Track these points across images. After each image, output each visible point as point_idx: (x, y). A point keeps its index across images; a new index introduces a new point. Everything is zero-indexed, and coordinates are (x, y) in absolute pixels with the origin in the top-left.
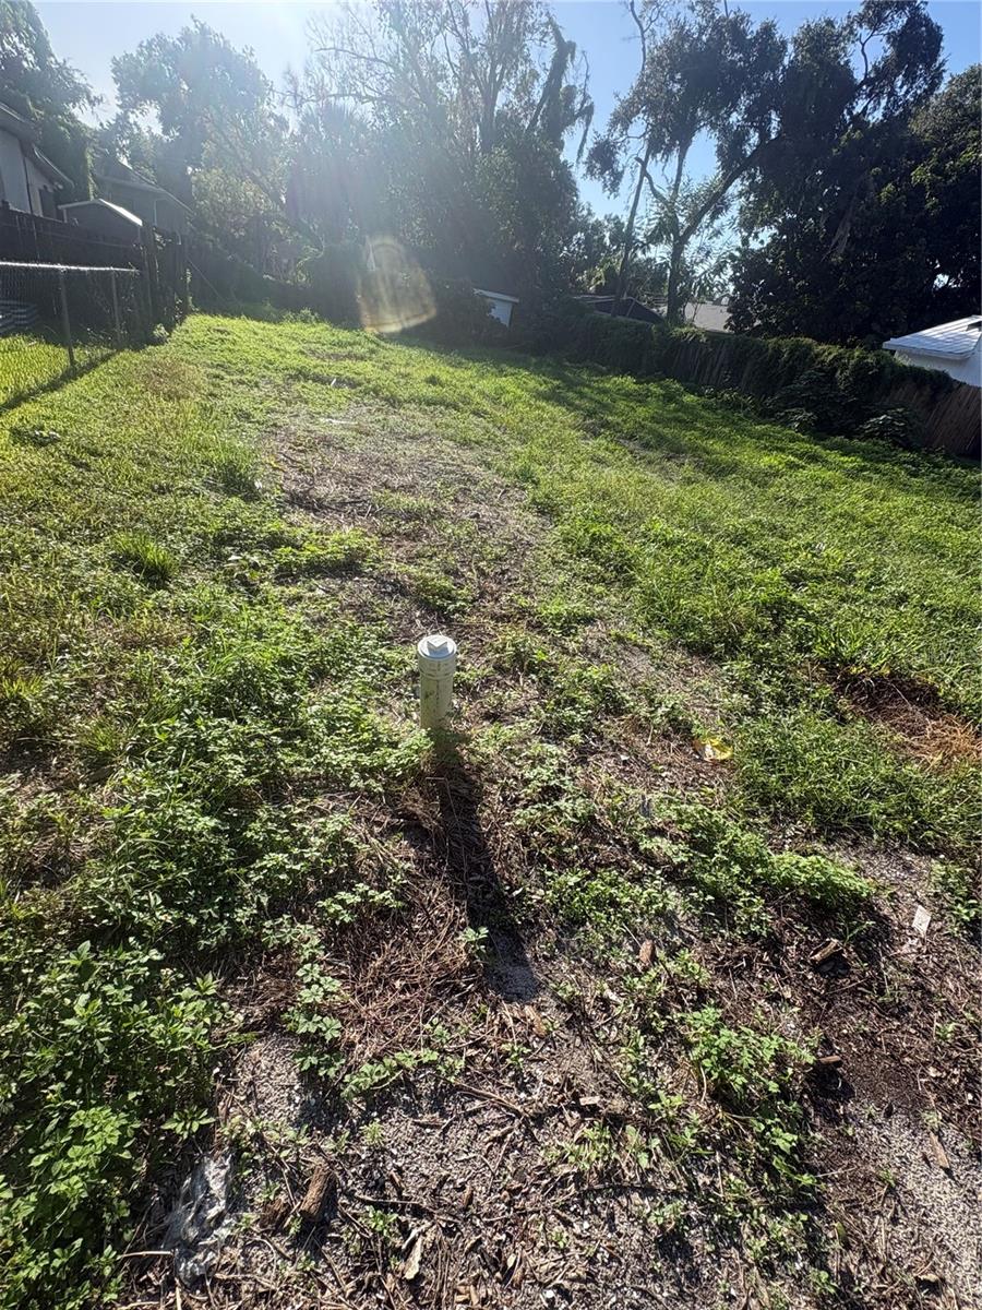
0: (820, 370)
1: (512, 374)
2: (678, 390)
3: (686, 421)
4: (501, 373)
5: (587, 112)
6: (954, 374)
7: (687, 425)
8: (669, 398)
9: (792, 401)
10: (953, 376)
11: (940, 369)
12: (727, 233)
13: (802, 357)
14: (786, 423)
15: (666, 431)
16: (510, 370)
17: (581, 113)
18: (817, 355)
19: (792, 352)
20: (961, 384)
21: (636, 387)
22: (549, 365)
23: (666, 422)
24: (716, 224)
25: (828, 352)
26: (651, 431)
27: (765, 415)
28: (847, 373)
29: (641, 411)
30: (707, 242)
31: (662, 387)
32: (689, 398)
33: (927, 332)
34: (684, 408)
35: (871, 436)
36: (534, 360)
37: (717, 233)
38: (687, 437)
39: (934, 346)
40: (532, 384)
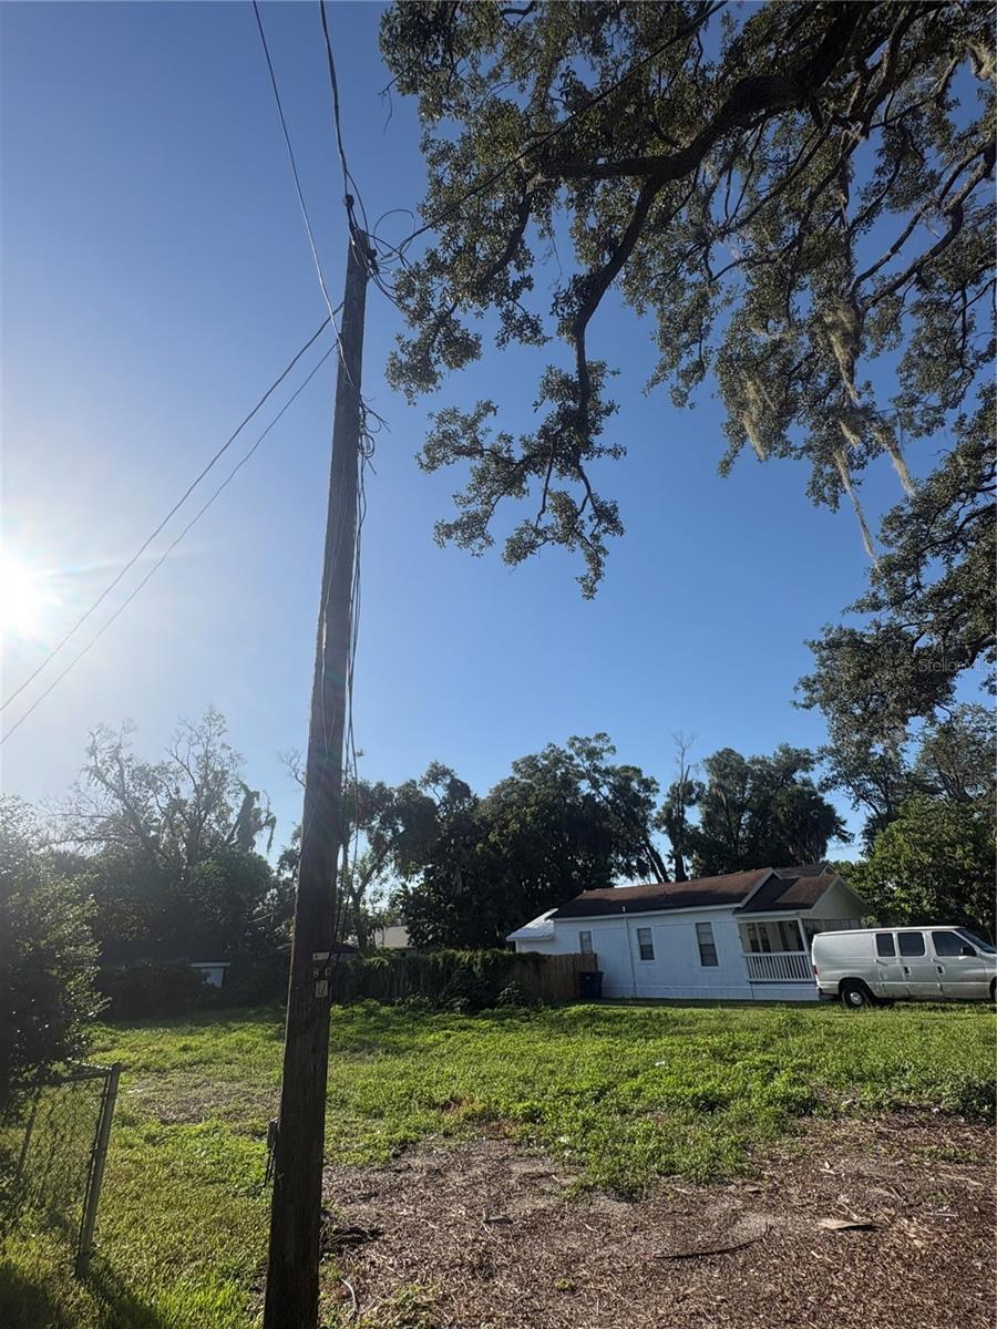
0: (464, 968)
1: (240, 1028)
2: (375, 1005)
3: (384, 1025)
4: (230, 1030)
5: (272, 823)
6: (543, 950)
7: (382, 1029)
8: (370, 1013)
9: (454, 993)
10: (542, 952)
11: (532, 950)
12: (392, 879)
13: (451, 962)
14: (451, 1009)
15: (367, 1038)
16: (236, 1026)
17: (267, 823)
18: (460, 959)
19: (444, 960)
20: (549, 956)
21: (343, 1012)
22: (268, 1013)
23: (366, 1032)
24: (383, 875)
25: (464, 955)
26: (357, 1040)
27: (440, 1007)
28: (479, 967)
29: (349, 1029)
30: (379, 888)
31: (364, 1006)
32: (385, 1010)
33: (529, 925)
34: (383, 1018)
35: (504, 1003)
36: (252, 1012)
37: (385, 880)
38: (383, 1037)
39: (533, 934)
40: (259, 1031)
